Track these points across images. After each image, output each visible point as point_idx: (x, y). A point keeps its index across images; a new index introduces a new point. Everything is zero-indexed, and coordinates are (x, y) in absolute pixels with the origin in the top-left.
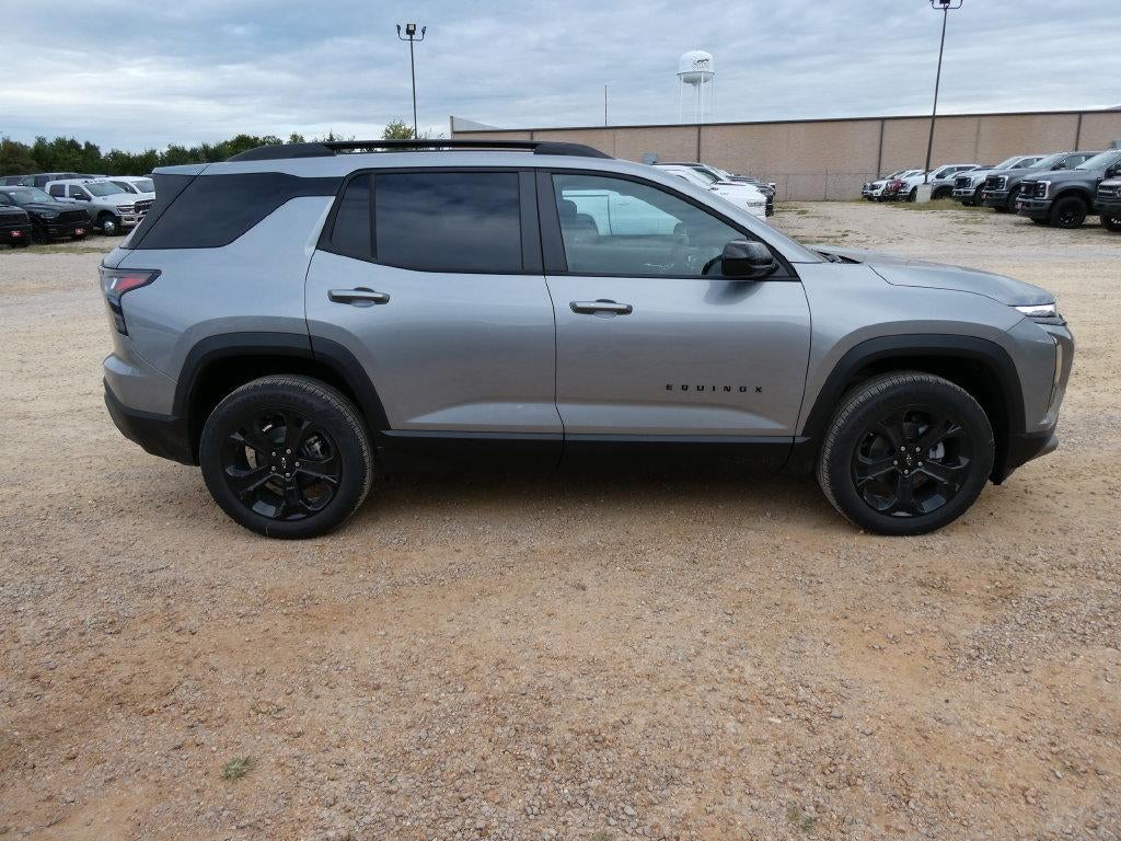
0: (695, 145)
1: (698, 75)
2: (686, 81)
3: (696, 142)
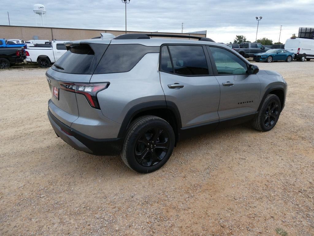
0: (51, 34)
1: (40, 12)
2: (36, 13)
3: (51, 33)
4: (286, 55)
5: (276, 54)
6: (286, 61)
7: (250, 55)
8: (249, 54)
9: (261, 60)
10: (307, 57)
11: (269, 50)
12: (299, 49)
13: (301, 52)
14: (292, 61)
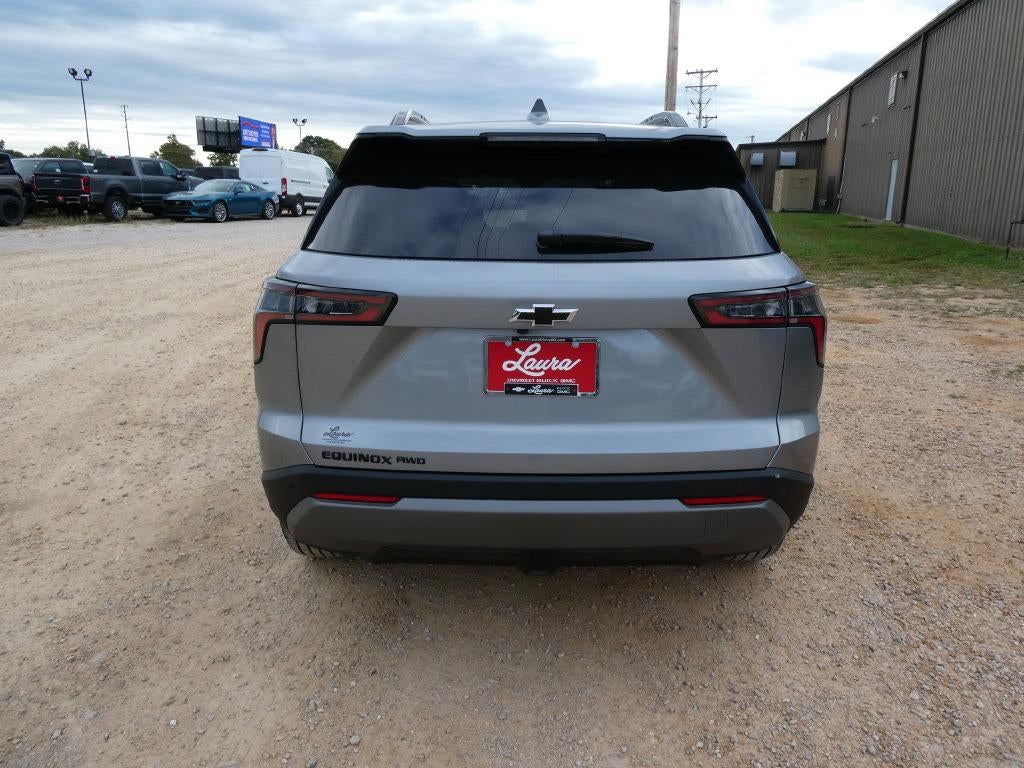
4: (259, 198)
5: (231, 193)
6: (263, 217)
7: (145, 198)
8: (143, 195)
9: (194, 214)
10: (306, 204)
11: (200, 182)
12: (284, 181)
13: (292, 191)
14: (278, 215)
